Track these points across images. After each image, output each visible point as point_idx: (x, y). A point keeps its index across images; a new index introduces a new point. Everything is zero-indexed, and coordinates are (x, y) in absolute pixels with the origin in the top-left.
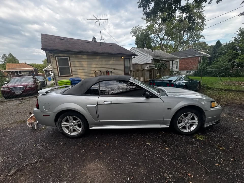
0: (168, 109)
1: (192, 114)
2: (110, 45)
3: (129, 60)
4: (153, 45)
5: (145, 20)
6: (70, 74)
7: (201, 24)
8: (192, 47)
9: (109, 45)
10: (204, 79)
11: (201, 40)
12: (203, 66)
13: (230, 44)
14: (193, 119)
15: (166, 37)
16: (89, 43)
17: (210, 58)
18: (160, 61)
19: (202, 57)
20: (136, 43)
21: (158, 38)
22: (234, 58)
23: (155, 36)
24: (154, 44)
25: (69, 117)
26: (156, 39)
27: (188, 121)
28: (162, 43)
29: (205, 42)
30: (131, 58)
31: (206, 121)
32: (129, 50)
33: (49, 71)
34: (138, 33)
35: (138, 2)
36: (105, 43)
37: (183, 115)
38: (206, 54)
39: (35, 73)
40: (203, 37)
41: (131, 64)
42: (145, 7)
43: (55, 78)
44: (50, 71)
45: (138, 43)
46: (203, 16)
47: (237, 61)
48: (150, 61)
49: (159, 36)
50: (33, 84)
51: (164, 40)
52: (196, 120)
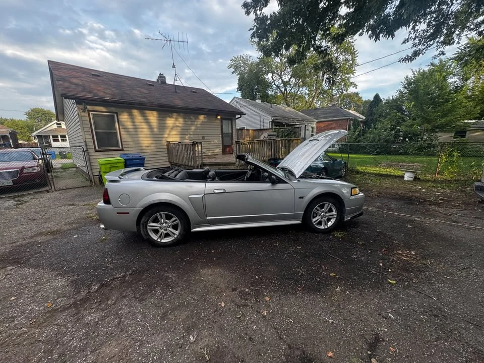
0: (300, 198)
1: (329, 204)
2: (194, 92)
3: (230, 122)
4: (270, 93)
5: (255, 45)
6: (118, 146)
7: (351, 62)
8: (338, 101)
9: (191, 91)
10: (352, 158)
11: (351, 90)
12: (353, 137)
13: (393, 101)
14: (330, 210)
15: (292, 79)
16: (153, 85)
17: (364, 123)
18: (283, 126)
19: (352, 120)
20: (240, 88)
21: (280, 81)
22: (399, 124)
23: (274, 77)
24: (273, 91)
25: (160, 215)
26: (276, 83)
27: (324, 214)
28: (287, 91)
29: (357, 94)
30: (233, 118)
31: (346, 213)
32: (228, 102)
33: (47, 137)
34: (242, 69)
35: (251, 29)
36: (184, 87)
37: (319, 206)
38: (358, 115)
39: (11, 141)
40: (355, 85)
41: (233, 129)
42: (261, 38)
43: (88, 153)
44: (51, 136)
45: (243, 87)
46: (354, 49)
47: (402, 128)
48: (268, 125)
49: (281, 78)
50: (37, 166)
51: (290, 85)
52: (334, 213)
